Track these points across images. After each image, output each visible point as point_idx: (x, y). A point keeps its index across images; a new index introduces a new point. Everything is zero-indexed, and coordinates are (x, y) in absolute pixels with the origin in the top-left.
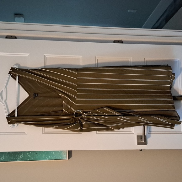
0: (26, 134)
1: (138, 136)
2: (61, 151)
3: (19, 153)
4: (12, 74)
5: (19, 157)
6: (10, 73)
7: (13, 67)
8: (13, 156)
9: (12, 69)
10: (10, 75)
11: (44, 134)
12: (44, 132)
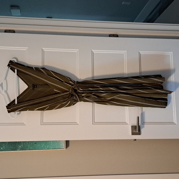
0: (25, 125)
1: (132, 127)
2: (59, 141)
3: (19, 143)
4: (10, 67)
5: (19, 146)
6: (9, 65)
7: (12, 60)
8: (13, 146)
9: (11, 62)
10: (9, 68)
11: (43, 125)
12: (43, 123)
